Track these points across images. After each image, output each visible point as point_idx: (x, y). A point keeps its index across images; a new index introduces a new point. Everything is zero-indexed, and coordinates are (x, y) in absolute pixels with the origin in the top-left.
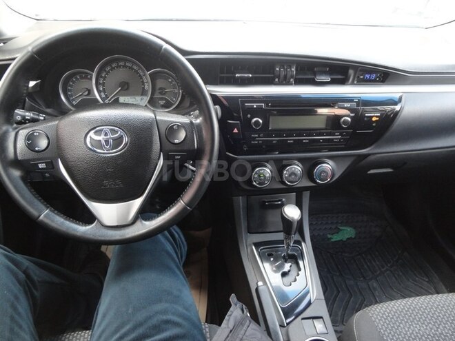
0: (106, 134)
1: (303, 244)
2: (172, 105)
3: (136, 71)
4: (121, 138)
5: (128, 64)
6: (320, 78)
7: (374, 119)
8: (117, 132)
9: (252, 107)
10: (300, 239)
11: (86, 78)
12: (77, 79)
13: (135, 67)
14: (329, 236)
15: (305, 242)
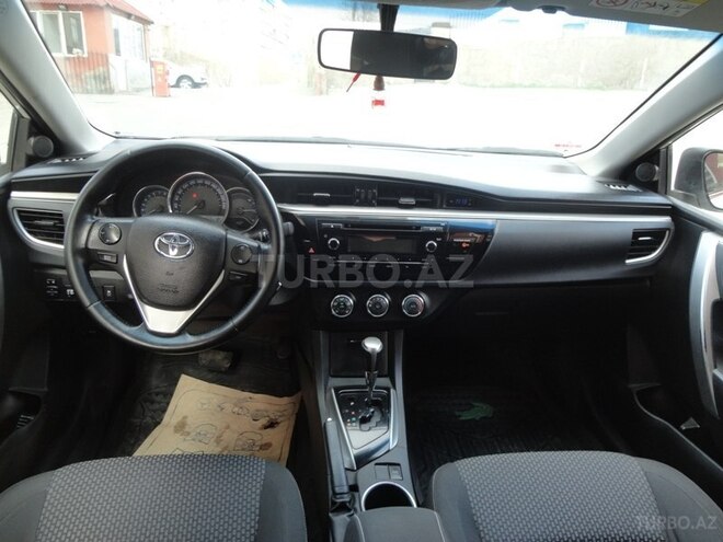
0: (175, 240)
1: (392, 391)
2: (250, 225)
3: (215, 190)
4: (188, 246)
5: (206, 182)
6: (403, 200)
7: (464, 245)
8: (185, 240)
9: (329, 228)
10: (390, 385)
11: (162, 195)
12: (152, 196)
13: (214, 186)
14: (457, 413)
15: (395, 388)
